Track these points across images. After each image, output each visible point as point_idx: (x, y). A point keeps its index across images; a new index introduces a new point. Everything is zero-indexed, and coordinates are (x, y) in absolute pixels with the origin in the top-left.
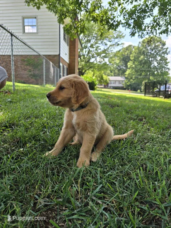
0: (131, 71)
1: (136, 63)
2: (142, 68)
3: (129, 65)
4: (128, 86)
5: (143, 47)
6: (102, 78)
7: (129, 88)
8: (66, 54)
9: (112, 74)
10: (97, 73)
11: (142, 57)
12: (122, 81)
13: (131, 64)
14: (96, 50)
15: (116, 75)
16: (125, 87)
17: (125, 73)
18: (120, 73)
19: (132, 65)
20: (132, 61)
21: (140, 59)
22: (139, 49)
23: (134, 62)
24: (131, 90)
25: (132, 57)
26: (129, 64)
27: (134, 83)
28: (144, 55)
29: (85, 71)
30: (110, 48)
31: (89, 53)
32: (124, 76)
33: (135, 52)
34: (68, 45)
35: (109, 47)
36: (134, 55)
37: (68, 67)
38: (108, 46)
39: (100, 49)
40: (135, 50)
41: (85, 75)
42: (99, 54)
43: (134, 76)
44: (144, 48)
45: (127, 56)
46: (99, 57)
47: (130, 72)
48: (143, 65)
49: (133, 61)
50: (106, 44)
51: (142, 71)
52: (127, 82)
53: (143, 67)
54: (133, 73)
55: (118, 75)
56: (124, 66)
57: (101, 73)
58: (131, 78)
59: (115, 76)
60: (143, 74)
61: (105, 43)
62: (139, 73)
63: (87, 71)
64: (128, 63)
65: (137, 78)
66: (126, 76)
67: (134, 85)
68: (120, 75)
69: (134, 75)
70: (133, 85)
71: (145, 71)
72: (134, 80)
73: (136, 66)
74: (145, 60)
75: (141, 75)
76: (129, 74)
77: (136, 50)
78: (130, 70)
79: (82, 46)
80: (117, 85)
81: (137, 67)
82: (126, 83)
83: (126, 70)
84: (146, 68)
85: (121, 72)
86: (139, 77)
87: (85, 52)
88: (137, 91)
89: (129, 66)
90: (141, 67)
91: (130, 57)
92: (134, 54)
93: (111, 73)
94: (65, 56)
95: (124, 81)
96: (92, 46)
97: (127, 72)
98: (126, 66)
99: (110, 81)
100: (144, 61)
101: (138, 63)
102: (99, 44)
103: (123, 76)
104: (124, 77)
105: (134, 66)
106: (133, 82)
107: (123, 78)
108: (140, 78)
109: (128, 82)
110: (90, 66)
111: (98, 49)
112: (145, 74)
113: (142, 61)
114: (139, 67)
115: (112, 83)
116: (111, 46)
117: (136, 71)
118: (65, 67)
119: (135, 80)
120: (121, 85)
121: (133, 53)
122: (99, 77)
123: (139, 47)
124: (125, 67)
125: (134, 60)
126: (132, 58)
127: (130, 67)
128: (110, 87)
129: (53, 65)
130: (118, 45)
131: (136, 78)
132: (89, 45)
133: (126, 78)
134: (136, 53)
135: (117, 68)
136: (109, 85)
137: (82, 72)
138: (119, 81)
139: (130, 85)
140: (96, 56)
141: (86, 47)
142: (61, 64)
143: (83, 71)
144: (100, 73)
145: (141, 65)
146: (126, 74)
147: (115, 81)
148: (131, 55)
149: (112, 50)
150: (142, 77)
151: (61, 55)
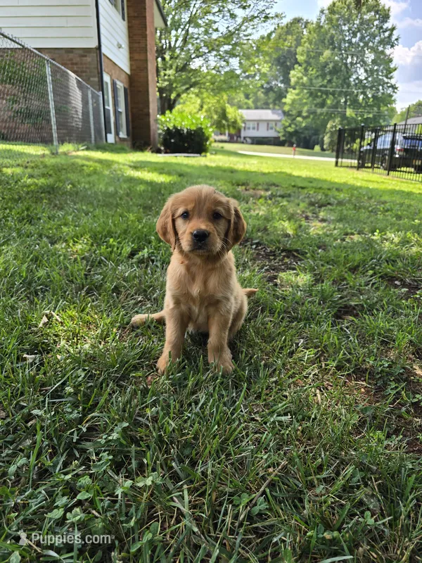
0: (298, 95)
1: (312, 72)
2: (326, 87)
3: (294, 76)
4: (291, 134)
5: (330, 26)
6: (224, 115)
7: (294, 140)
8: (120, 47)
9: (250, 102)
10: (212, 101)
11: (327, 53)
12: (276, 122)
13: (300, 75)
14: (206, 32)
15: (259, 104)
16: (282, 139)
17: (284, 100)
18: (271, 101)
19: (302, 78)
20: (300, 65)
21: (322, 59)
22: (319, 31)
23: (306, 70)
24: (298, 146)
25: (302, 55)
26: (295, 74)
27: (306, 128)
28: (333, 49)
29: (179, 95)
30: (243, 28)
31: (185, 41)
32: (281, 108)
33: (308, 39)
34: (124, 19)
35: (241, 25)
36: (308, 48)
37: (126, 86)
38: (239, 20)
39: (217, 30)
40: (310, 32)
41: (178, 107)
42: (213, 46)
43: (306, 108)
44: (333, 26)
45: (289, 51)
46: (214, 53)
47: (296, 97)
48: (328, 77)
49: (304, 66)
50: (233, 16)
51: (327, 93)
52: (287, 124)
53: (330, 81)
54: (305, 101)
55: (266, 106)
56: (281, 78)
57: (222, 101)
58: (299, 114)
59: (257, 108)
60: (329, 102)
61: (229, 11)
62: (319, 100)
63: (184, 96)
64: (292, 72)
65: (314, 113)
66: (286, 108)
67: (306, 132)
68: (271, 106)
69: (306, 104)
70: (302, 133)
71: (333, 94)
72: (304, 118)
73: (311, 80)
74: (336, 63)
75: (323, 105)
76: (294, 101)
77: (312, 32)
78: (297, 91)
79: (165, 21)
80: (263, 132)
81: (314, 81)
82: (285, 128)
83: (287, 92)
84: (337, 86)
85: (272, 95)
86: (319, 111)
87: (175, 38)
88: (313, 148)
89: (293, 80)
90: (326, 81)
91: (296, 54)
92: (307, 44)
93: (246, 101)
94: (117, 52)
95: (280, 121)
96: (193, 21)
97: (289, 98)
98: (286, 81)
99: (244, 122)
100: (331, 65)
101: (317, 71)
102: (214, 14)
103: (277, 107)
104: (280, 112)
105: (305, 79)
106: (304, 125)
107: (278, 114)
108: (321, 114)
109: (290, 126)
110: (191, 80)
111: (211, 31)
112: (333, 101)
113: (326, 64)
114: (319, 82)
115: (249, 128)
116: (245, 20)
117: (312, 95)
118: (120, 85)
119: (309, 120)
120: (271, 134)
121: (305, 42)
122: (216, 112)
123: (321, 24)
124: (282, 82)
125: (308, 63)
126: (300, 58)
127: (297, 83)
128: (245, 138)
129: (78, 82)
130: (266, 17)
131: (310, 112)
132: (186, 17)
133: (285, 113)
134: (310, 43)
135: (262, 87)
136: (243, 134)
137: (170, 99)
138: (268, 122)
139: (296, 132)
140: (205, 50)
141: (176, 25)
142: (106, 78)
143: (173, 96)
144: (218, 101)
145: (323, 76)
146: (285, 103)
147: (258, 122)
148: (300, 49)
149: (250, 35)
150: (325, 109)
151: (104, 50)
